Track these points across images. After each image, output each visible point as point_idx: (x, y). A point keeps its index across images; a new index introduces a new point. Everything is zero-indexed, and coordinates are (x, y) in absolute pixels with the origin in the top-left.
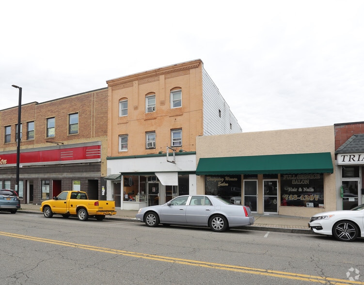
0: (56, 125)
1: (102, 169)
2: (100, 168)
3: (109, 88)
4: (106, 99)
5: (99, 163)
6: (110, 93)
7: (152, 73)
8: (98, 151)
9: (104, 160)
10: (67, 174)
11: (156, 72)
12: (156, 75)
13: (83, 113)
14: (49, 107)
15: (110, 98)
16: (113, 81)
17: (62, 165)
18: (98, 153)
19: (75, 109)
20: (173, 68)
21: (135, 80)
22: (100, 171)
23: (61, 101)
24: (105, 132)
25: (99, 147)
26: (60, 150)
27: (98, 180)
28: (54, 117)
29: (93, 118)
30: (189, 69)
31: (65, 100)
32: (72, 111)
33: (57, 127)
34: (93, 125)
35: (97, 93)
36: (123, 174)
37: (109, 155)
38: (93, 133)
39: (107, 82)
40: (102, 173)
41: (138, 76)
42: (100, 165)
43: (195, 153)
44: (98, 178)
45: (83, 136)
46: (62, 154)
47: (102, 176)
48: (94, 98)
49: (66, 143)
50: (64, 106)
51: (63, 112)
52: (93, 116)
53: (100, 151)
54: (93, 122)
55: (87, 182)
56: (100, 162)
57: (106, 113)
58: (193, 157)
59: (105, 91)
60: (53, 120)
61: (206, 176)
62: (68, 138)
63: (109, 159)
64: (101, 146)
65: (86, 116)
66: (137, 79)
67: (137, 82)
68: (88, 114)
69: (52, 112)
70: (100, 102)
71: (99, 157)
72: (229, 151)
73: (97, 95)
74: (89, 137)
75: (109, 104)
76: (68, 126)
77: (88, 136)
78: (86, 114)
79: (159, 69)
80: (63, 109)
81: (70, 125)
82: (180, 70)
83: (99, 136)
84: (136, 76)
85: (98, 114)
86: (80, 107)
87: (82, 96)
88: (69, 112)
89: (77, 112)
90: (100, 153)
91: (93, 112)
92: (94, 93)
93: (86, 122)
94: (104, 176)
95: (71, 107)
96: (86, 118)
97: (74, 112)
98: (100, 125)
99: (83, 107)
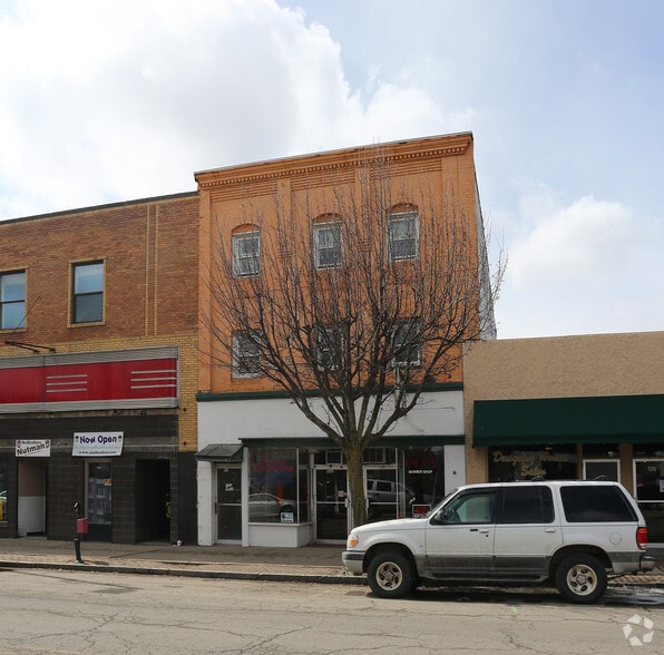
0: (31, 296)
1: (183, 428)
2: (176, 426)
3: (203, 194)
4: (192, 226)
5: (172, 412)
6: (204, 209)
7: (334, 159)
8: (170, 375)
9: (188, 402)
11: (345, 158)
12: (345, 167)
13: (120, 262)
14: (5, 240)
15: (204, 223)
16: (215, 174)
17: (50, 413)
18: (170, 382)
19: (92, 249)
20: (396, 151)
21: (283, 176)
22: (175, 433)
23: (46, 224)
25: (171, 363)
26: (44, 370)
27: (168, 461)
28: (23, 271)
29: (152, 278)
30: (439, 156)
31: (60, 222)
32: (83, 255)
33: (34, 300)
34: (151, 298)
35: (162, 206)
36: (247, 442)
37: (205, 388)
38: (151, 322)
39: (198, 177)
40: (181, 441)
41: (293, 165)
42: (175, 418)
43: (459, 387)
44: (169, 454)
45: (121, 331)
46: (52, 381)
47: (182, 448)
48: (153, 221)
49: (62, 348)
50: (57, 238)
51: (54, 258)
52: (152, 271)
53: (175, 375)
54: (152, 288)
55: (133, 466)
56: (177, 408)
57: (195, 264)
58: (455, 398)
59: (189, 202)
60: (21, 279)
61: (491, 450)
62: (71, 335)
63: (202, 398)
64: (178, 362)
65: (130, 272)
66: (288, 175)
67: (287, 182)
68: (137, 265)
69: (16, 253)
70: (173, 233)
71: (172, 392)
72: (554, 383)
73: (165, 213)
74: (140, 334)
75: (204, 240)
76: (69, 299)
77: (134, 332)
78: (128, 268)
79: (356, 150)
80: (56, 246)
81: (74, 297)
82: (414, 158)
83: (170, 332)
84: (286, 166)
85: (169, 268)
86: (109, 244)
87: (117, 211)
88: (73, 258)
89: (99, 258)
90: (175, 382)
91: (152, 261)
92: (154, 206)
93: (130, 288)
94: (189, 447)
95: (78, 242)
96: (128, 277)
97: (91, 259)
98: (174, 299)
99: (118, 244)
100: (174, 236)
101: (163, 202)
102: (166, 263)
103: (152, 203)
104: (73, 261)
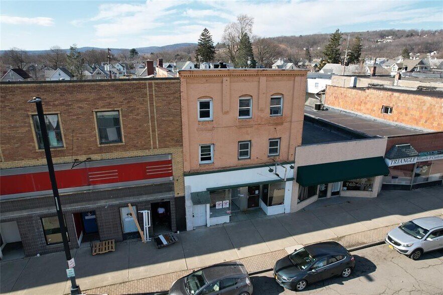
1: (176, 188)
2: (173, 187)
3: (182, 79)
4: (176, 95)
5: (170, 182)
6: (183, 88)
8: (169, 167)
9: (179, 177)
10: (106, 201)
13: (131, 112)
15: (184, 95)
18: (169, 170)
19: (110, 104)
21: (226, 76)
22: (172, 190)
24: (179, 142)
25: (170, 162)
27: (169, 202)
29: (153, 121)
32: (103, 107)
34: (154, 131)
35: (156, 84)
37: (187, 170)
38: (154, 143)
39: (180, 72)
40: (176, 193)
42: (173, 184)
43: (294, 162)
44: (169, 199)
45: (136, 147)
46: (92, 175)
47: (176, 196)
48: (151, 91)
50: (81, 96)
51: (81, 108)
52: (153, 117)
53: (171, 166)
54: (153, 126)
55: (150, 206)
56: (173, 180)
57: (179, 115)
59: (174, 83)
62: (101, 151)
63: (186, 174)
64: (173, 161)
65: (139, 117)
66: (229, 76)
67: (228, 79)
68: (142, 114)
70: (165, 98)
71: (171, 174)
73: (158, 87)
74: (149, 149)
75: (184, 103)
77: (145, 147)
78: (138, 115)
80: (80, 101)
83: (166, 147)
85: (163, 116)
86: (122, 102)
87: (126, 84)
88: (96, 109)
89: (115, 109)
90: (171, 169)
91: (152, 112)
92: (151, 83)
93: (140, 126)
94: (181, 195)
95: (99, 99)
96: (138, 120)
97: (110, 110)
98: (168, 131)
99: (129, 102)
100: (166, 100)
101: (157, 81)
102: (161, 114)
103: (150, 81)
104: (96, 110)
